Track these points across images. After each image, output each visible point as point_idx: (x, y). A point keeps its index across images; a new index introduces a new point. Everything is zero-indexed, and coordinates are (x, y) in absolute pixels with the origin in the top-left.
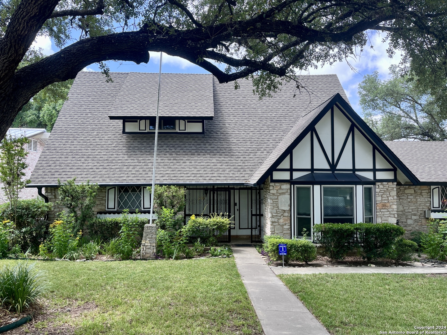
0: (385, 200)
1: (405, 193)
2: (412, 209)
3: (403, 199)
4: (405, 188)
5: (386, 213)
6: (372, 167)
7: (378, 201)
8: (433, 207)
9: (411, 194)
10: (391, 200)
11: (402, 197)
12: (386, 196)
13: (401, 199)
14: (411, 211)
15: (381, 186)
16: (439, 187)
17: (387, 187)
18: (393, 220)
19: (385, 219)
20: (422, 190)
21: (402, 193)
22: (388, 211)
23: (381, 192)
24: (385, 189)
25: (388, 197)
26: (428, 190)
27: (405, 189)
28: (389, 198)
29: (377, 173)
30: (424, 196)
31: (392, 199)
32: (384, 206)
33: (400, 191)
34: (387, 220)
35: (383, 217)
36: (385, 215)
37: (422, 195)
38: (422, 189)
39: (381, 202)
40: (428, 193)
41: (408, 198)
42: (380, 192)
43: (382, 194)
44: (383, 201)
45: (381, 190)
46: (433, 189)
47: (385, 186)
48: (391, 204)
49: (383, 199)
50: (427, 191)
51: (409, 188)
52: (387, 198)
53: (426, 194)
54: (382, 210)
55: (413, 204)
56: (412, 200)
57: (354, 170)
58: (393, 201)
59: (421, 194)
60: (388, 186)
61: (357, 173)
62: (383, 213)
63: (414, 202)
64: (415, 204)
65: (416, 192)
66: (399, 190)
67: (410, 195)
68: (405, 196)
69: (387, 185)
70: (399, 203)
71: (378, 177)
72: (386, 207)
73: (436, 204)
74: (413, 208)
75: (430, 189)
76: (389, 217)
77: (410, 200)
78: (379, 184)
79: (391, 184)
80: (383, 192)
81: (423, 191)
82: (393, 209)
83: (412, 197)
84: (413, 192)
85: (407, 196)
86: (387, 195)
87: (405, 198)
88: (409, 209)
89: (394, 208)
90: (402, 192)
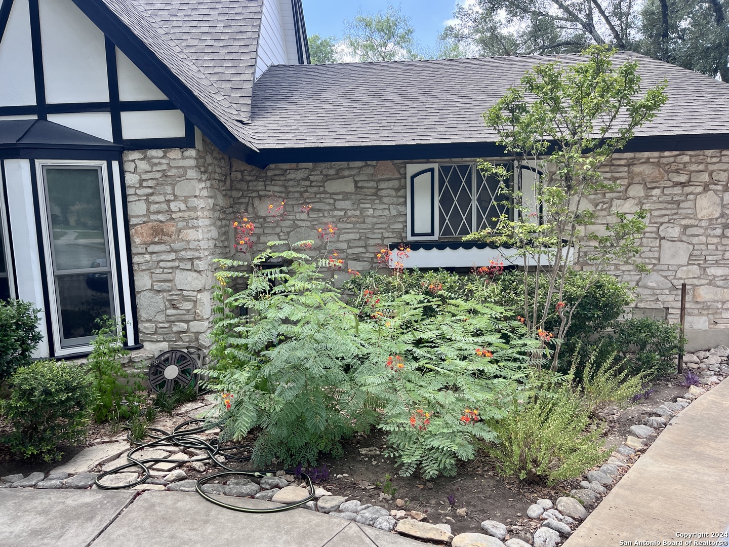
0: (158, 212)
1: (325, 192)
2: (349, 241)
3: (319, 210)
4: (327, 175)
5: (163, 257)
6: (105, 98)
7: (138, 216)
8: (413, 234)
9: (346, 196)
10: (180, 211)
11: (317, 206)
12: (161, 198)
13: (313, 210)
14: (344, 246)
15: (143, 166)
16: (432, 170)
17: (164, 167)
18: (190, 279)
19: (164, 277)
20: (380, 180)
21: (316, 194)
22: (172, 251)
23: (145, 184)
24: (159, 175)
25: (168, 202)
26: (399, 179)
27: (327, 178)
28: (172, 205)
29: (125, 117)
30: (385, 200)
31: (183, 207)
32: (158, 232)
33: (311, 186)
34: (170, 281)
35: (158, 271)
36: (162, 264)
37: (380, 198)
38: (380, 177)
39: (145, 219)
40: (397, 190)
41: (336, 209)
42: (141, 186)
43: (150, 191)
44: (153, 217)
45: (144, 177)
46: (413, 178)
47: (156, 164)
48: (181, 225)
49: (154, 208)
50: (396, 184)
51: (338, 176)
52: (164, 207)
53: (393, 193)
54: (152, 248)
55: (351, 226)
56: (349, 213)
57: (43, 108)
58: (186, 215)
59: (375, 194)
60: (168, 164)
61: (52, 118)
62: (155, 257)
63: (353, 219)
64: (358, 226)
65: (362, 188)
66: (308, 183)
67: (340, 197)
68: (327, 201)
69: (164, 161)
70: (309, 224)
71: (128, 134)
72: (165, 238)
73: (422, 224)
74: (351, 236)
75: (405, 178)
76: (178, 271)
77: (342, 213)
78: (135, 155)
79: (174, 154)
80: (150, 183)
81: (382, 185)
82: (188, 242)
83: (347, 204)
84: (351, 188)
85: (332, 201)
86: (165, 194)
87: (327, 207)
88: (338, 241)
89: (190, 238)
90: (315, 189)
